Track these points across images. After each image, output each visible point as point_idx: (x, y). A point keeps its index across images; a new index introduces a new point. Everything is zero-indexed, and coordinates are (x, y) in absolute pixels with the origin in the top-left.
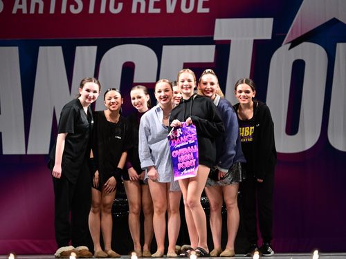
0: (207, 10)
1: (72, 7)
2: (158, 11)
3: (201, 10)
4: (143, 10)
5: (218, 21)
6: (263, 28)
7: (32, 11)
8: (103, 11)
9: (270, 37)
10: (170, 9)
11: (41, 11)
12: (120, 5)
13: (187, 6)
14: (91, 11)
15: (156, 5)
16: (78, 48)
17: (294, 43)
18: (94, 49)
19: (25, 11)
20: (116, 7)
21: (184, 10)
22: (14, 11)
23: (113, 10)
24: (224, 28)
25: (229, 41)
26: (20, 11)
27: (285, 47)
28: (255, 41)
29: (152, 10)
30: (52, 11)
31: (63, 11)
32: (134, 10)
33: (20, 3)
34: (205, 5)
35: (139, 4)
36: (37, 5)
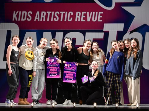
0: (101, 21)
1: (55, 19)
2: (84, 21)
3: (99, 20)
4: (79, 20)
5: (105, 24)
6: (120, 27)
7: (41, 20)
8: (65, 20)
9: (123, 30)
10: (89, 20)
11: (44, 20)
12: (72, 18)
13: (94, 19)
14: (61, 20)
15: (84, 19)
16: (57, 33)
17: (131, 32)
18: (62, 33)
19: (39, 20)
20: (70, 19)
21: (93, 20)
22: (35, 20)
23: (69, 20)
24: (107, 27)
25: (109, 31)
26: (37, 20)
27: (128, 33)
28: (118, 31)
29: (82, 20)
30: (48, 20)
31: (52, 20)
32: (76, 20)
33: (37, 17)
34: (101, 19)
35: (78, 18)
36: (43, 18)
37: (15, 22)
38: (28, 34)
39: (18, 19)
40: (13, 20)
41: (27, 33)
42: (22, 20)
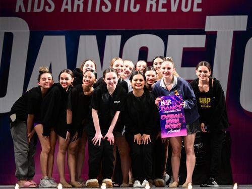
0: (200, 10)
1: (103, 7)
2: (165, 10)
3: (195, 9)
4: (154, 10)
6: (240, 22)
7: (75, 10)
8: (125, 10)
9: (245, 29)
10: (174, 9)
11: (81, 10)
12: (138, 6)
13: (186, 7)
14: (117, 10)
15: (164, 6)
16: (108, 37)
18: (119, 37)
19: (70, 10)
20: (135, 7)
21: (184, 9)
22: (62, 10)
23: (132, 10)
24: (212, 23)
25: (216, 32)
26: (66, 10)
28: (235, 32)
29: (161, 10)
30: (89, 10)
31: (97, 10)
32: (148, 10)
33: (67, 4)
34: (199, 6)
35: (151, 6)
36: (79, 6)
37: (20, 15)
38: (47, 40)
39: (26, 8)
40: (17, 10)
41: (45, 37)
42: (36, 10)
